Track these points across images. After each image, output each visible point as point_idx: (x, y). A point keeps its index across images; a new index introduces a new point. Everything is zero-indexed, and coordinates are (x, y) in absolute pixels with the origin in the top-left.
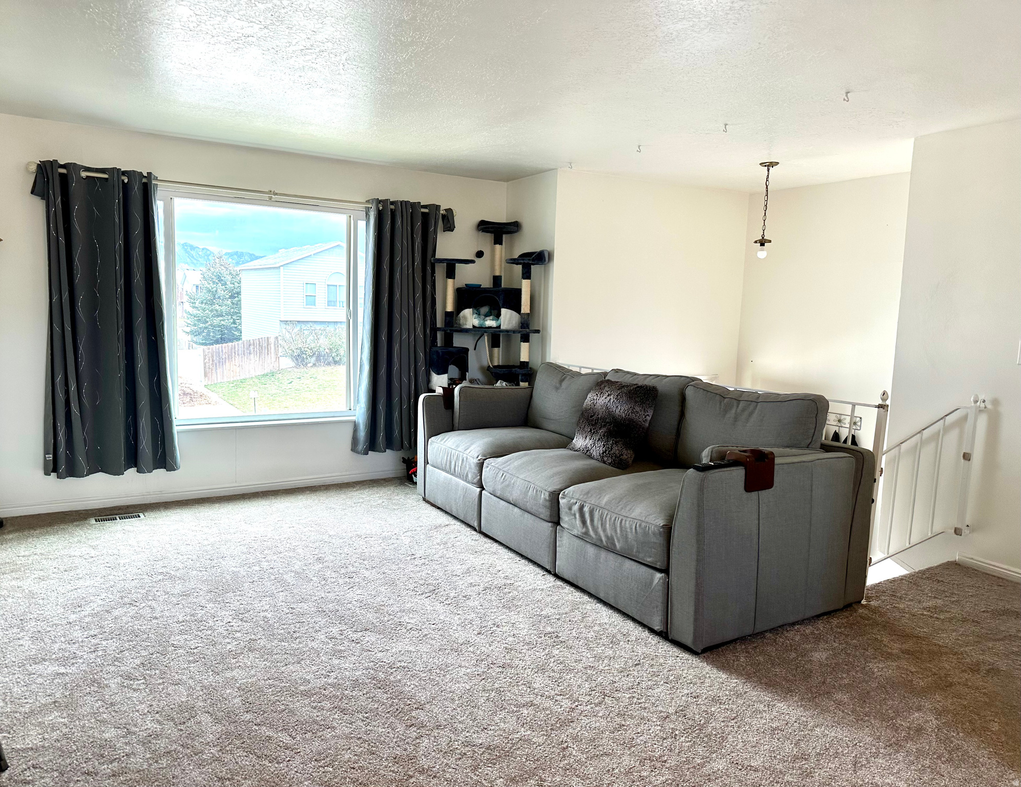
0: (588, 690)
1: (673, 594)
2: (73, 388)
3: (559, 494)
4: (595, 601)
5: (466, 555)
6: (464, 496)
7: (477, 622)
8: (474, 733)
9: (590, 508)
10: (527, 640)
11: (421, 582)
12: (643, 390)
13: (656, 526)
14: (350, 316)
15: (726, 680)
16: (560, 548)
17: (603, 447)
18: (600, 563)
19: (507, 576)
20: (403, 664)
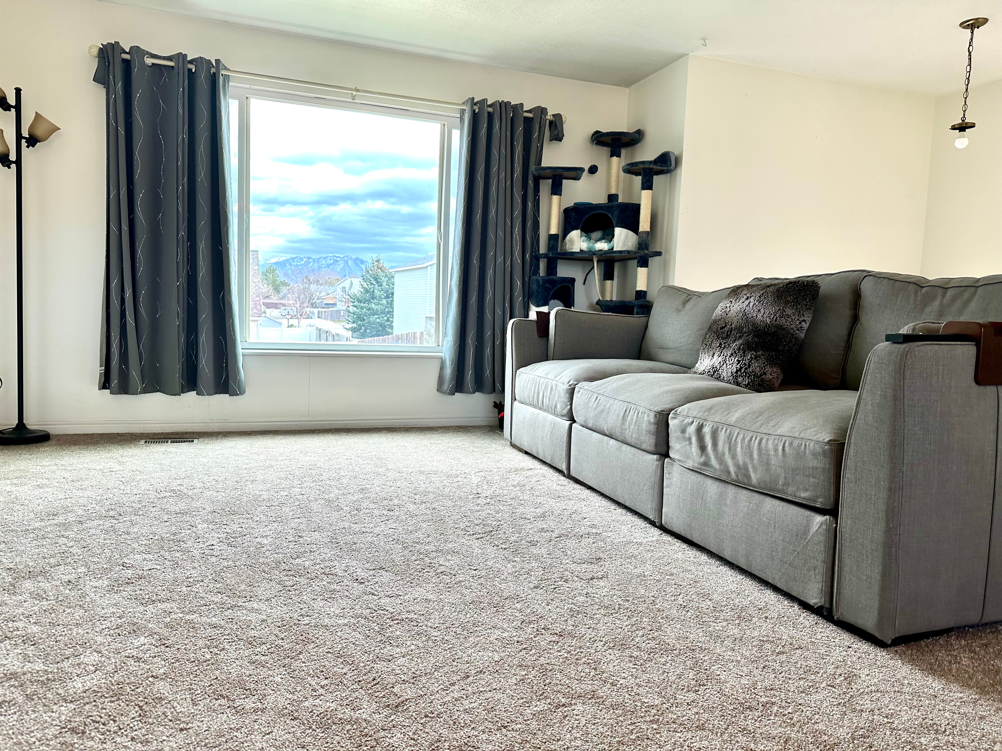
0: (693, 682)
1: (844, 547)
2: (128, 293)
3: (669, 414)
4: (718, 562)
5: (545, 498)
6: (551, 433)
7: (537, 573)
8: (484, 733)
9: (712, 427)
10: (606, 602)
11: (476, 522)
12: (798, 286)
13: (817, 442)
14: (441, 239)
15: (941, 693)
16: (668, 489)
17: (738, 364)
18: (726, 506)
19: (593, 525)
20: (412, 616)
